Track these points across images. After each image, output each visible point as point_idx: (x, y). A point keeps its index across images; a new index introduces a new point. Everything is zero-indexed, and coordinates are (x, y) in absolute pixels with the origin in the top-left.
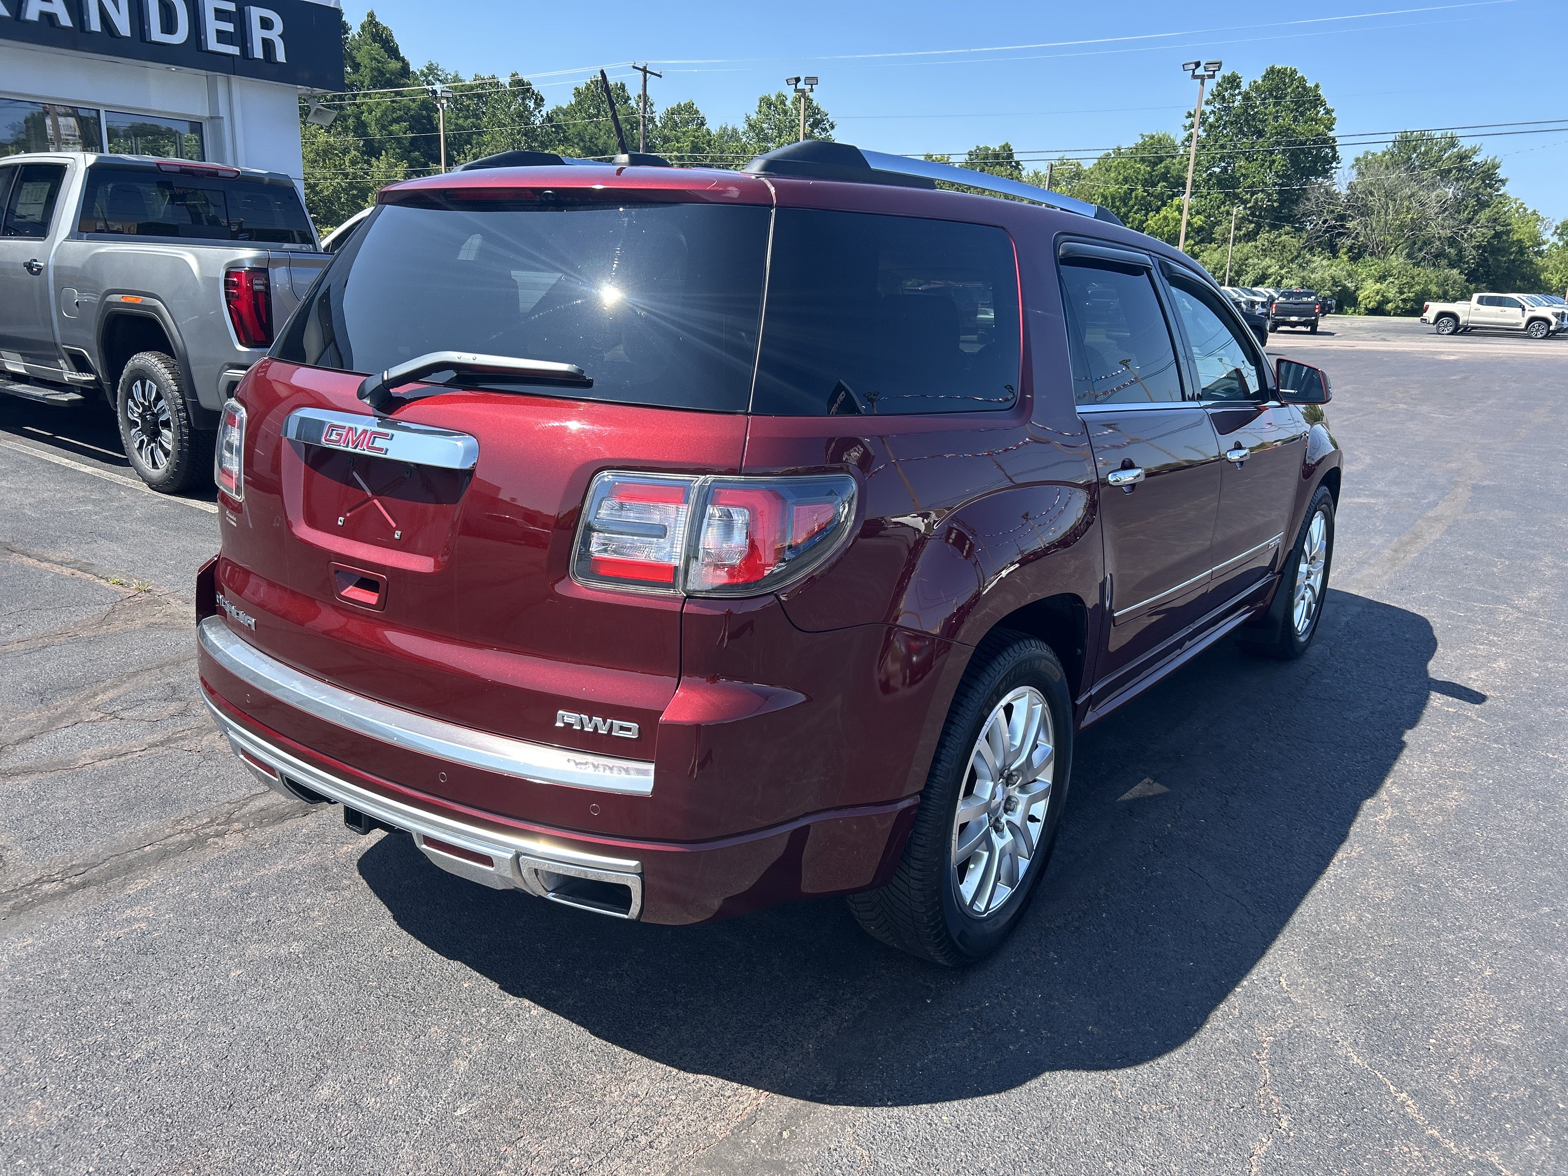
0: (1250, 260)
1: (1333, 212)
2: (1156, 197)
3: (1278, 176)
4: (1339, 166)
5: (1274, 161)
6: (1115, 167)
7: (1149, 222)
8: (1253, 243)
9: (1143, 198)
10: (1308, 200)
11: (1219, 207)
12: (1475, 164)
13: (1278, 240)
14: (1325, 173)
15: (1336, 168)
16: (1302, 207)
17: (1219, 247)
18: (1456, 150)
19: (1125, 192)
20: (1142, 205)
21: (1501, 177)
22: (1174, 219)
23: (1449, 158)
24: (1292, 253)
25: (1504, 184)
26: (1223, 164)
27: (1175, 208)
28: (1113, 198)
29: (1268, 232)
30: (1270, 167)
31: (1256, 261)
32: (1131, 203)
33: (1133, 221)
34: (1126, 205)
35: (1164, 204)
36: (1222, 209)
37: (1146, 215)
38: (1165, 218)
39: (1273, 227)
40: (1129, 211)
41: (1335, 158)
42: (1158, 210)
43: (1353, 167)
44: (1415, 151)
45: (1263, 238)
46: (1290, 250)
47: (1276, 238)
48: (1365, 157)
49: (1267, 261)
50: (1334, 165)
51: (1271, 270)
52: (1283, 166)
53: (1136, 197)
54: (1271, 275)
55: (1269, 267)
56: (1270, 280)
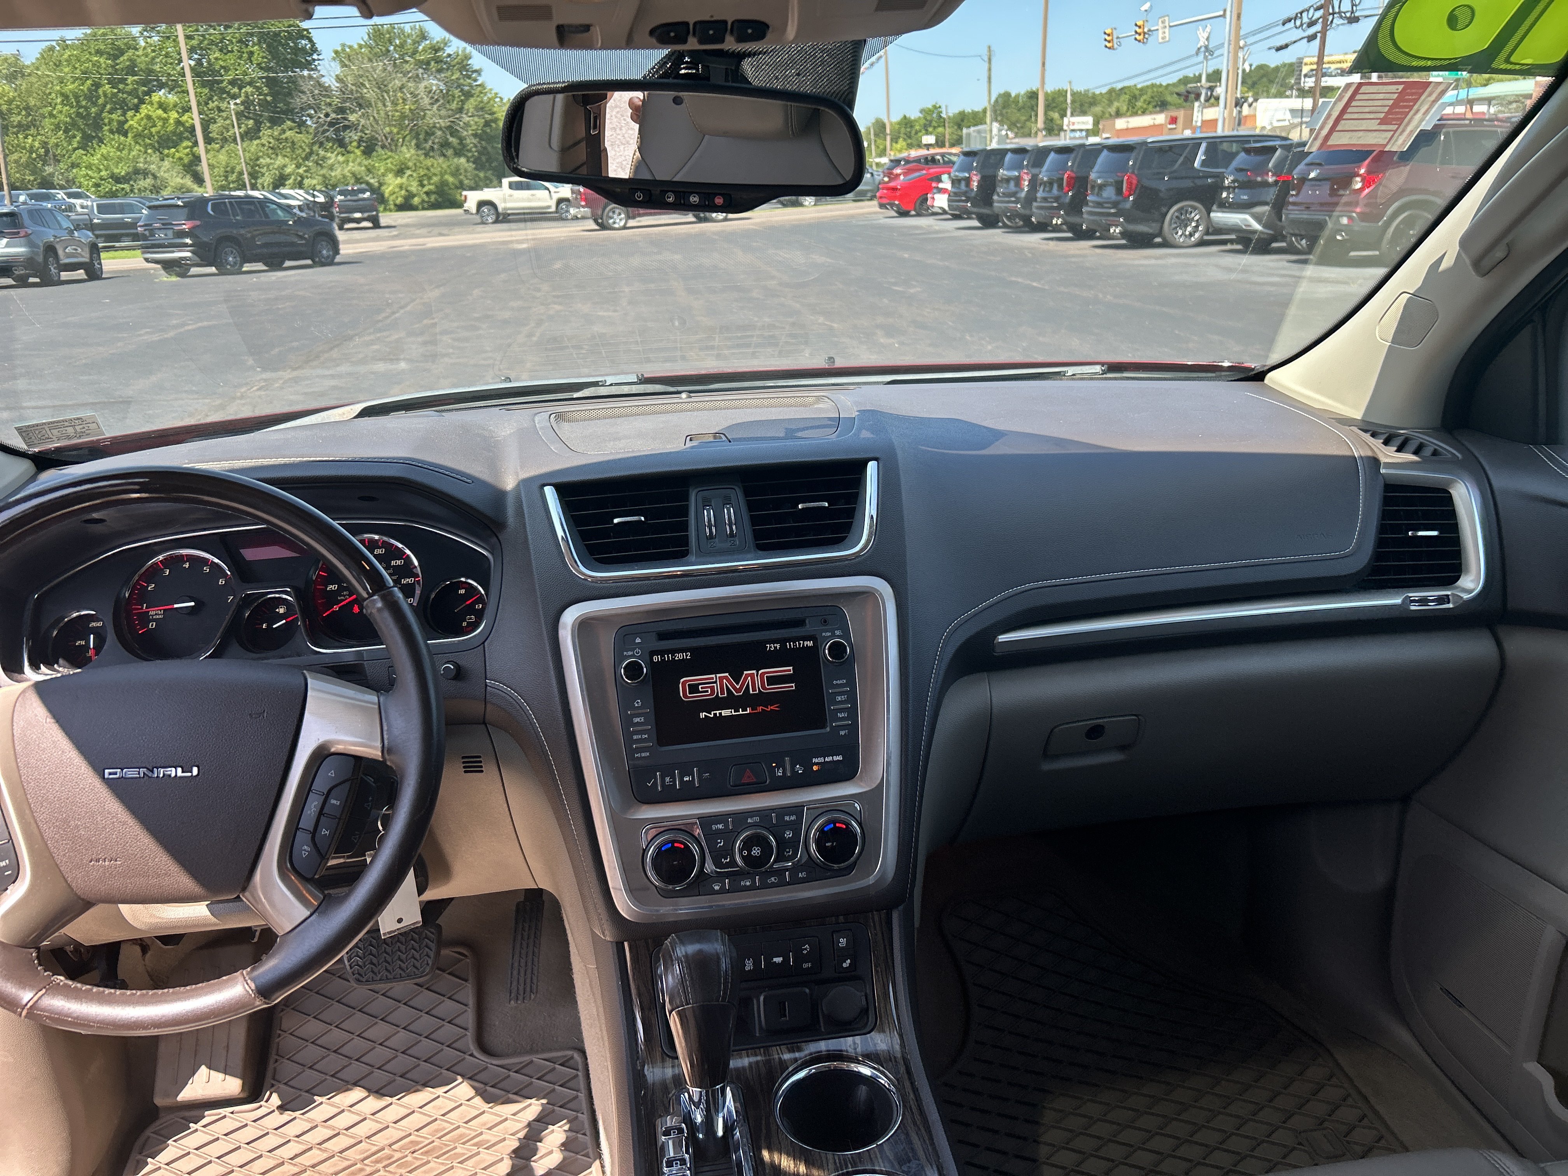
0: (261, 160)
1: (330, 104)
2: (129, 94)
3: (261, 68)
4: (320, 57)
5: (251, 53)
6: (67, 61)
7: (131, 122)
8: (258, 141)
9: (114, 95)
10: (303, 92)
11: (207, 104)
12: (449, 55)
13: (283, 136)
14: (308, 65)
15: (319, 60)
16: (298, 101)
17: (222, 147)
18: (428, 42)
19: (89, 89)
20: (115, 103)
21: (476, 67)
22: (160, 118)
23: (424, 50)
24: (304, 150)
25: (480, 75)
26: (196, 56)
27: (156, 106)
28: (77, 97)
29: (269, 128)
30: (250, 59)
31: (268, 160)
32: (101, 101)
33: (110, 123)
34: (95, 104)
35: (142, 102)
36: (211, 105)
37: (124, 114)
38: (149, 117)
39: (275, 122)
40: (102, 111)
41: (314, 50)
42: (137, 109)
43: (334, 59)
44: (391, 43)
45: (267, 134)
46: (301, 147)
47: (280, 134)
48: (343, 50)
49: (280, 161)
50: (315, 56)
51: (288, 170)
52: (263, 57)
53: (105, 95)
54: (289, 175)
55: (285, 166)
56: (291, 181)
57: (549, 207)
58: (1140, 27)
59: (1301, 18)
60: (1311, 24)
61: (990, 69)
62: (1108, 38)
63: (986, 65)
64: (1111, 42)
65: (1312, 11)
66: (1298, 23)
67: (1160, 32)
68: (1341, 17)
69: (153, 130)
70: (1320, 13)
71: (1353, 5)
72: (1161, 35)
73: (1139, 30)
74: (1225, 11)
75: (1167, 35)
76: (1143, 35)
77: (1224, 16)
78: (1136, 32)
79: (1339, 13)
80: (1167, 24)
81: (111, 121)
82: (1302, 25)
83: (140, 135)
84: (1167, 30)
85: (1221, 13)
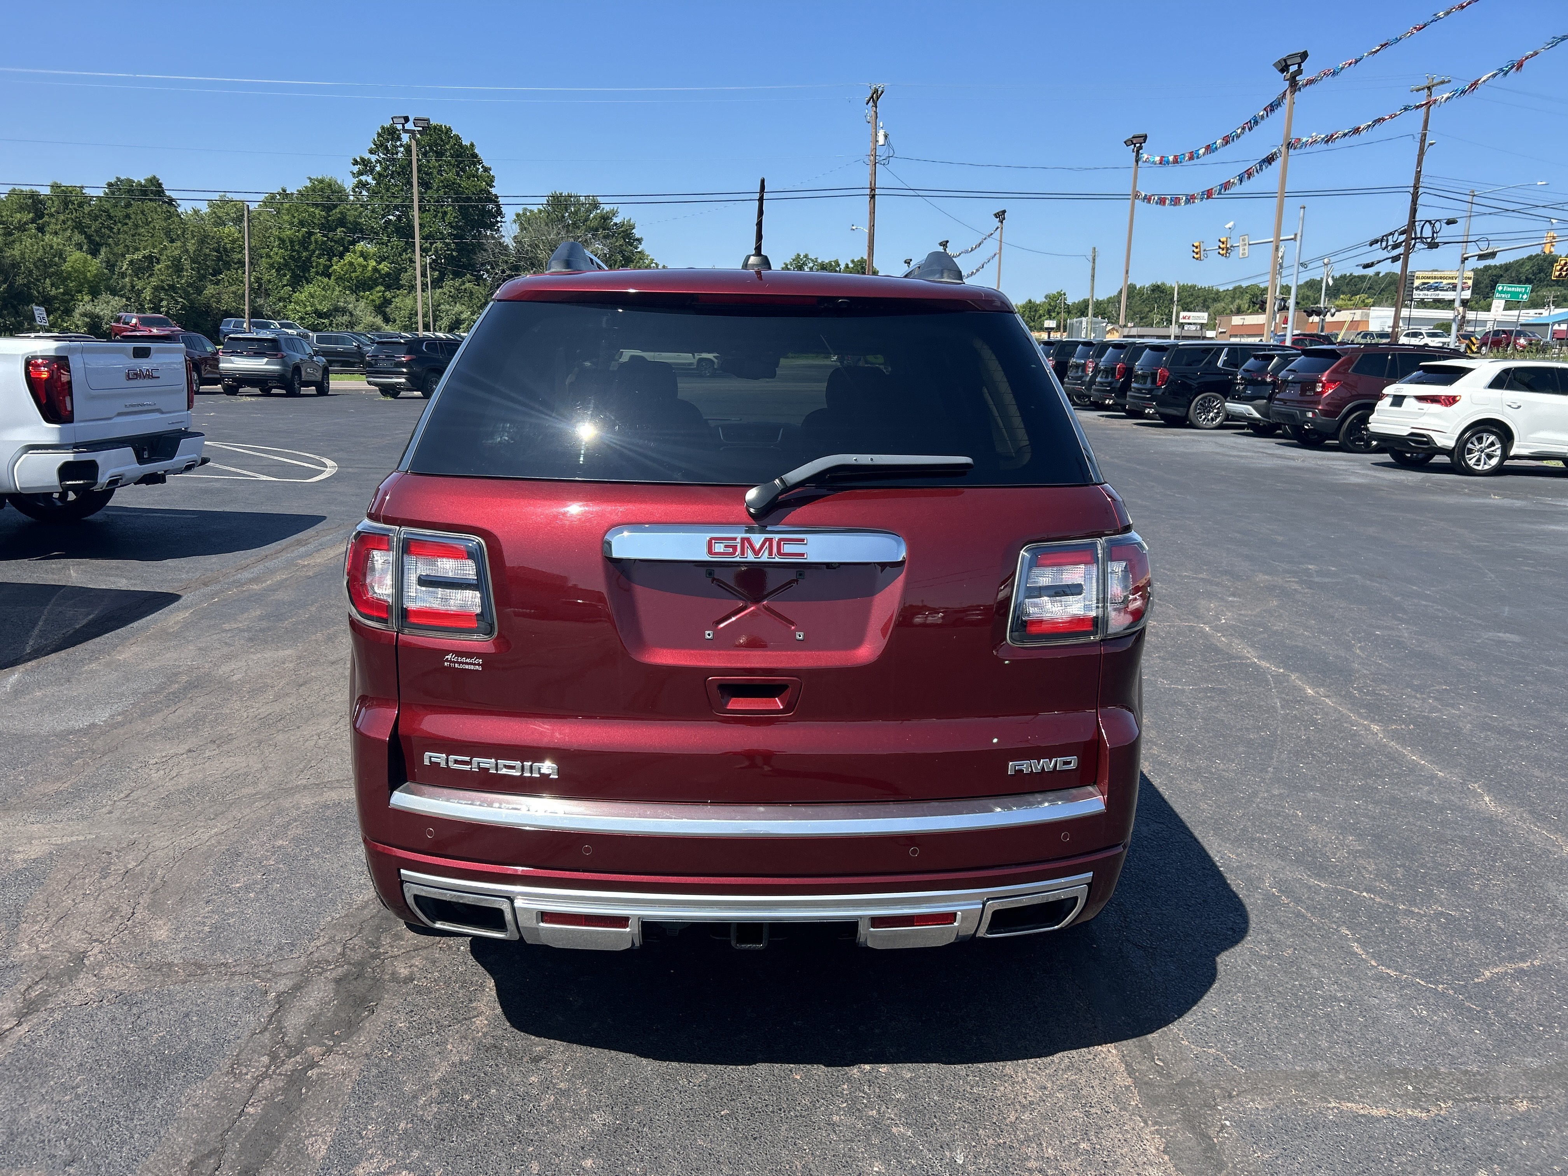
0: (442, 306)
1: (507, 262)
2: (335, 242)
3: (452, 227)
4: (503, 220)
5: (445, 213)
6: (287, 210)
7: (335, 267)
8: (440, 290)
9: (324, 243)
10: (485, 250)
11: (401, 255)
12: (616, 224)
13: (463, 287)
14: (492, 226)
15: (501, 222)
16: (480, 257)
17: (409, 293)
18: (599, 211)
19: (303, 236)
20: (324, 250)
21: (637, 236)
22: (360, 265)
23: (594, 218)
24: (480, 301)
25: (640, 243)
26: (397, 213)
27: (358, 254)
28: (292, 242)
29: (452, 279)
30: (443, 218)
31: (448, 307)
32: (312, 247)
33: (317, 267)
34: (306, 249)
35: (347, 250)
36: (404, 256)
37: (330, 260)
38: (351, 264)
39: (457, 275)
40: (311, 256)
41: (499, 213)
42: (341, 256)
43: (515, 221)
44: (567, 211)
45: (449, 285)
46: (478, 297)
47: (460, 285)
48: (524, 214)
49: (458, 308)
50: (499, 219)
51: (463, 316)
52: (455, 217)
53: (316, 242)
54: (464, 320)
55: (462, 313)
56: (465, 325)
57: (691, 364)
58: (1223, 243)
59: (1387, 241)
60: (1396, 246)
61: (1094, 269)
62: (1196, 250)
63: (1091, 264)
64: (1198, 253)
65: (1396, 234)
66: (1384, 244)
67: (1241, 248)
68: (1423, 243)
69: (353, 275)
70: (1403, 238)
71: (1433, 233)
72: (1241, 252)
73: (1222, 246)
74: (1296, 235)
75: (1246, 251)
76: (1226, 250)
77: (1294, 239)
78: (1220, 247)
79: (1421, 238)
80: (1247, 242)
81: (318, 264)
82: (1387, 247)
83: (341, 278)
84: (1246, 247)
85: (1293, 237)
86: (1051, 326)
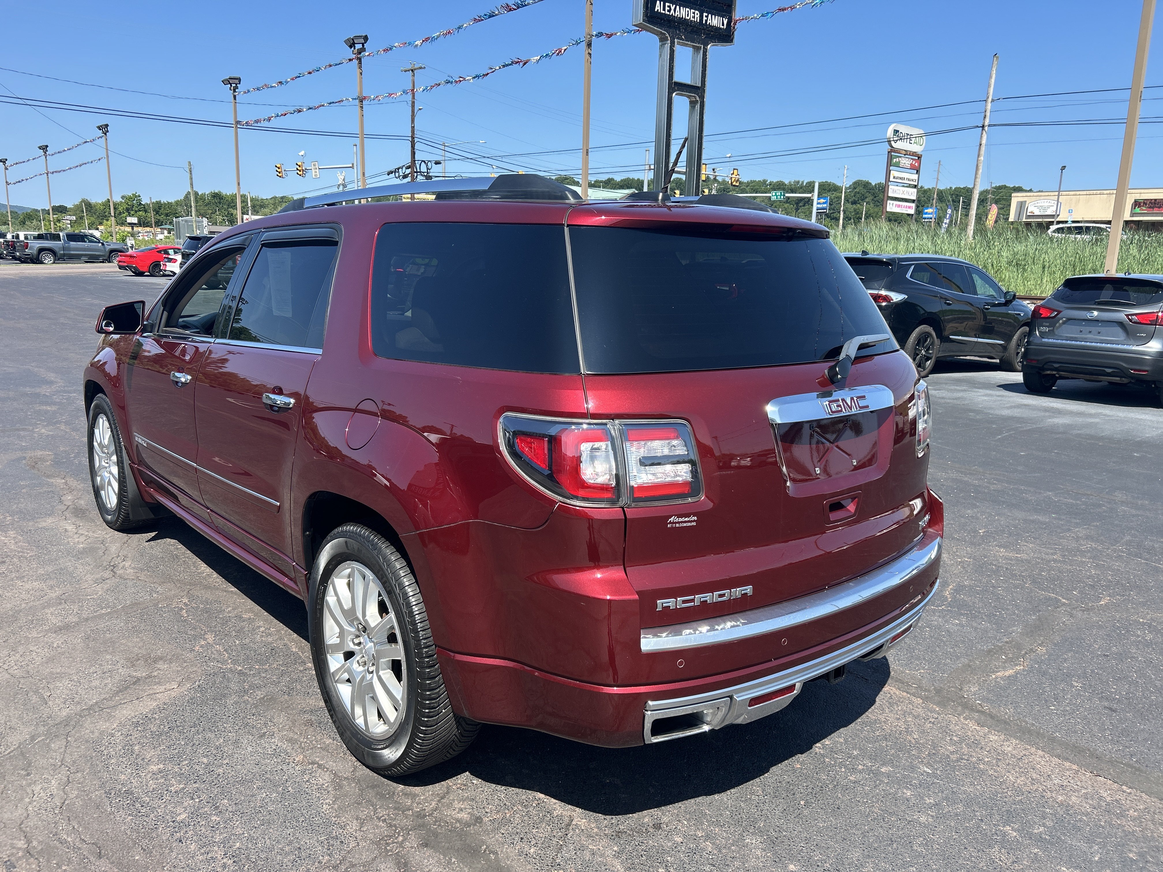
58: (300, 166)
59: (398, 172)
60: (405, 177)
61: (191, 179)
62: (279, 170)
63: (189, 175)
64: (280, 173)
65: (404, 168)
66: (397, 174)
67: (313, 171)
68: (422, 175)
70: (408, 171)
71: (428, 169)
72: (314, 174)
73: (299, 168)
74: (353, 164)
75: (318, 173)
76: (302, 172)
77: (352, 167)
78: (297, 169)
79: (420, 172)
80: (317, 167)
82: (399, 176)
84: (317, 171)
85: (351, 165)
86: (134, 222)
